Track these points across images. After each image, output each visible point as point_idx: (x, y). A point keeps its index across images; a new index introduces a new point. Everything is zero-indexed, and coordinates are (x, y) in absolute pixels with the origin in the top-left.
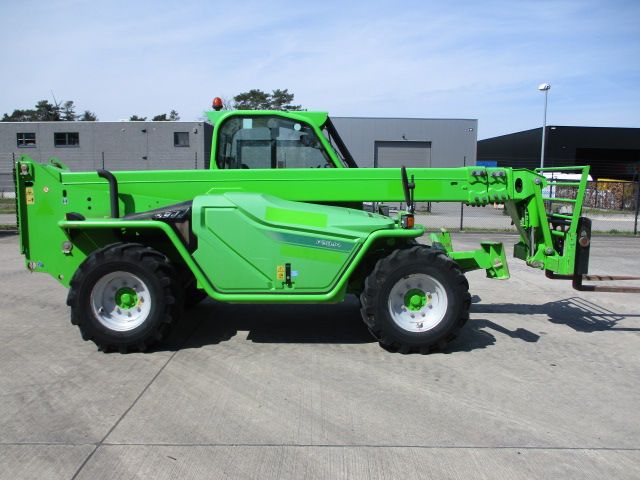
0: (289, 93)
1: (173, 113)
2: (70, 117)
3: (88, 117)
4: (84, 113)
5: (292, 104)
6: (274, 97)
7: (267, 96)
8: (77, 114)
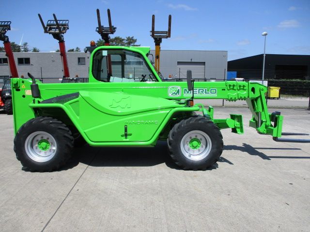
0: (134, 38)
1: (77, 48)
2: (26, 50)
3: (35, 50)
4: (33, 49)
5: (136, 44)
6: (127, 40)
7: (123, 40)
8: (29, 49)
